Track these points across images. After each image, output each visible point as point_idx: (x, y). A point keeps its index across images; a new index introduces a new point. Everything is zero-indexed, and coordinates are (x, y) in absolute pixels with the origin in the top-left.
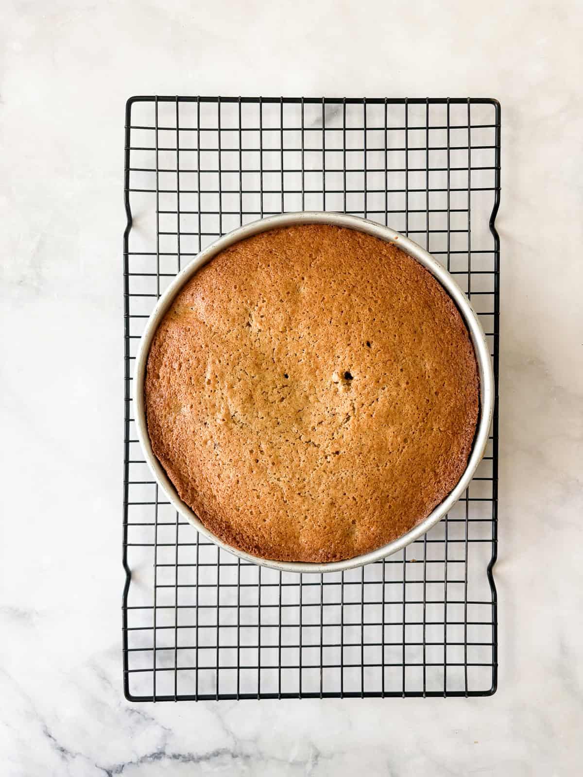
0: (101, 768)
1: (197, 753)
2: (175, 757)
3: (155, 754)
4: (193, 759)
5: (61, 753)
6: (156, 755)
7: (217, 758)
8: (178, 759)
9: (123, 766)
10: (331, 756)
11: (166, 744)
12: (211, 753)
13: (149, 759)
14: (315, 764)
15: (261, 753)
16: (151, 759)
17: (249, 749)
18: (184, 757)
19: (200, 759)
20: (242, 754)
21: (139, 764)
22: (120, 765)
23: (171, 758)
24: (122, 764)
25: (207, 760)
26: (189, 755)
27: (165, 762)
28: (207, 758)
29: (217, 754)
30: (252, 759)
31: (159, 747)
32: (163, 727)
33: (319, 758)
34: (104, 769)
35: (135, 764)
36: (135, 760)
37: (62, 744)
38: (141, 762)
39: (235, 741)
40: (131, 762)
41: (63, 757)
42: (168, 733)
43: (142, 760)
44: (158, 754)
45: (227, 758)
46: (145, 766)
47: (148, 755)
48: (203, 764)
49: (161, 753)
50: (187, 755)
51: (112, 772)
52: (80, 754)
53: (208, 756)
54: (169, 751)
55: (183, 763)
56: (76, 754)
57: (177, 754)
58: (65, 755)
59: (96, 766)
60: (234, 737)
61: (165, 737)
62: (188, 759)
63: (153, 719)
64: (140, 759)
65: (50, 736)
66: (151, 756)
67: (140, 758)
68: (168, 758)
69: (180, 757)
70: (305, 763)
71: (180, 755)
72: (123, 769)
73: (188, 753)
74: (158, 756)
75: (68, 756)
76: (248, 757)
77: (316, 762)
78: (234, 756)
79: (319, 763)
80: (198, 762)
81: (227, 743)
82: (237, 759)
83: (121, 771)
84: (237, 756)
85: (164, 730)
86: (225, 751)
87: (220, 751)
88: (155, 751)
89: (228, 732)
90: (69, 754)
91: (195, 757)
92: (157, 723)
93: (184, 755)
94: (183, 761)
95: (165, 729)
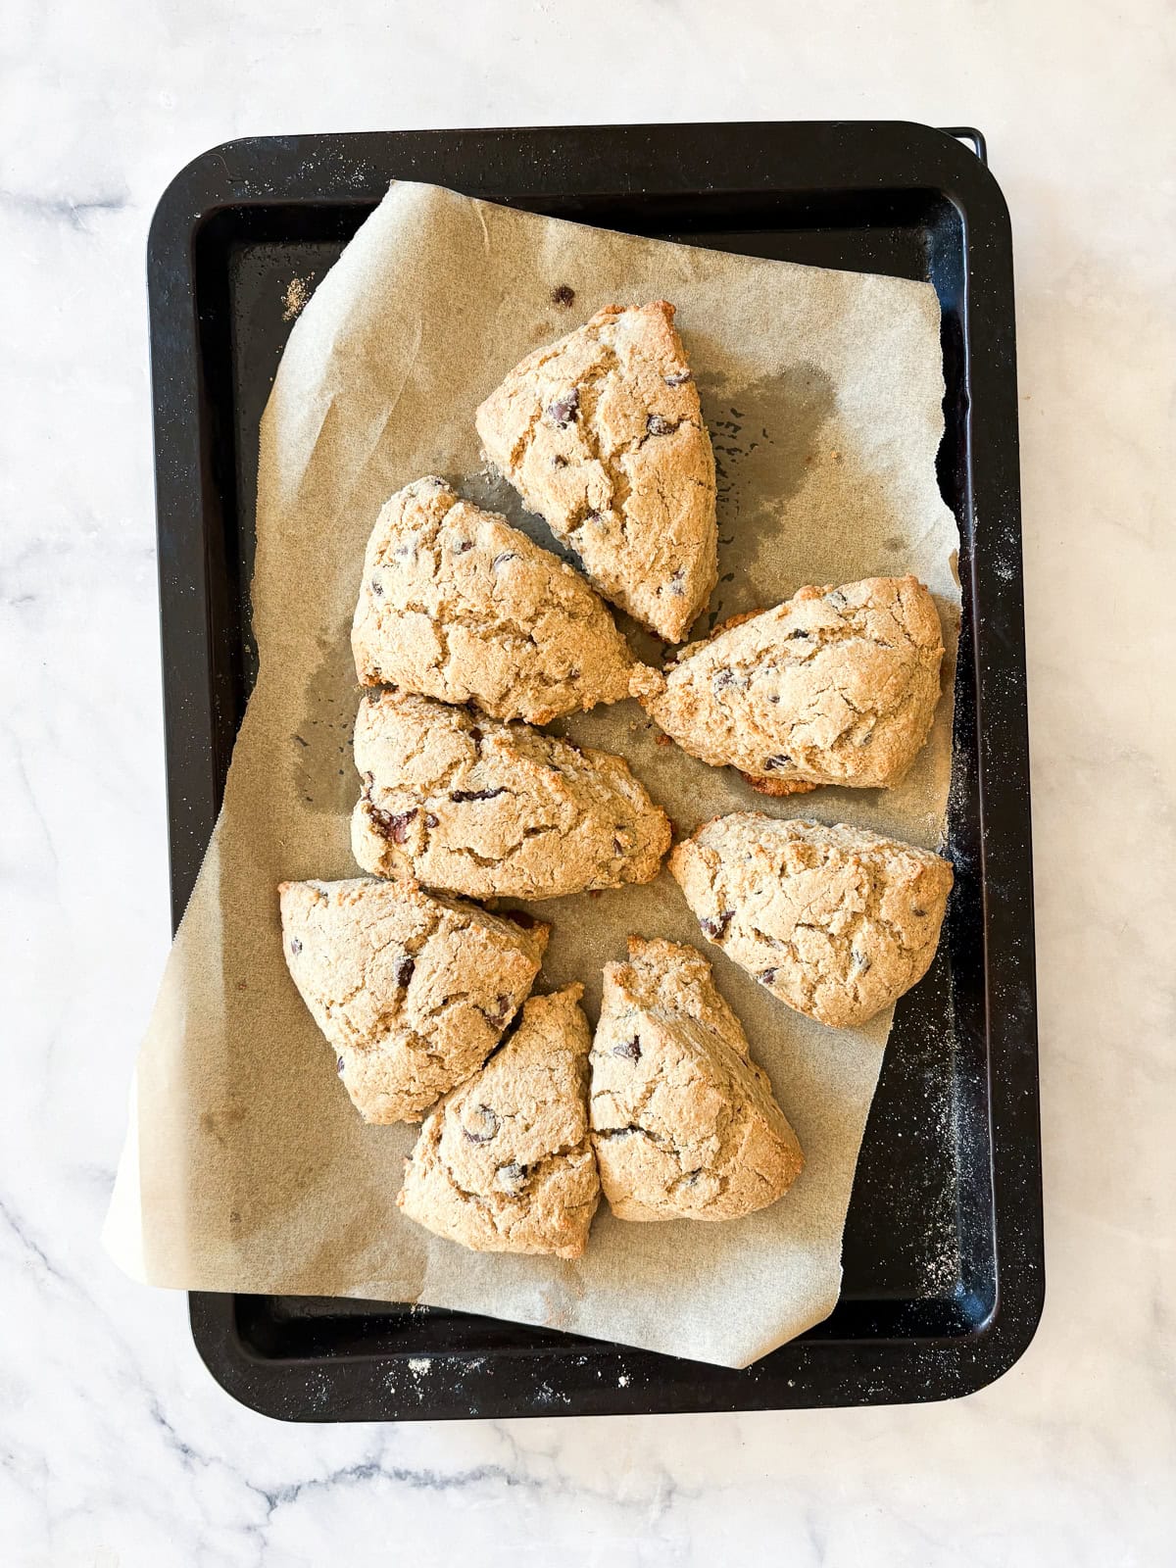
0: (257, 1490)
4: (433, 1482)
5: (183, 1456)
9: (299, 1488)
12: (469, 1472)
13: (349, 1476)
16: (354, 1477)
21: (331, 1484)
22: (293, 1486)
24: (299, 1484)
26: (427, 1472)
27: (381, 1484)
34: (264, 1493)
35: (320, 1485)
36: (321, 1478)
37: (184, 1439)
38: (334, 1481)
40: (315, 1481)
41: (186, 1463)
43: (336, 1478)
44: (367, 1468)
46: (341, 1490)
47: (349, 1470)
51: (277, 1497)
52: (219, 1460)
53: (462, 1479)
56: (211, 1459)
58: (189, 1459)
59: (247, 1484)
64: (332, 1477)
65: (163, 1422)
66: (354, 1471)
67: (332, 1473)
72: (299, 1493)
75: (195, 1463)
83: (294, 1498)
84: (517, 1482)
86: (497, 1471)
90: (197, 1458)
91: (438, 1478)
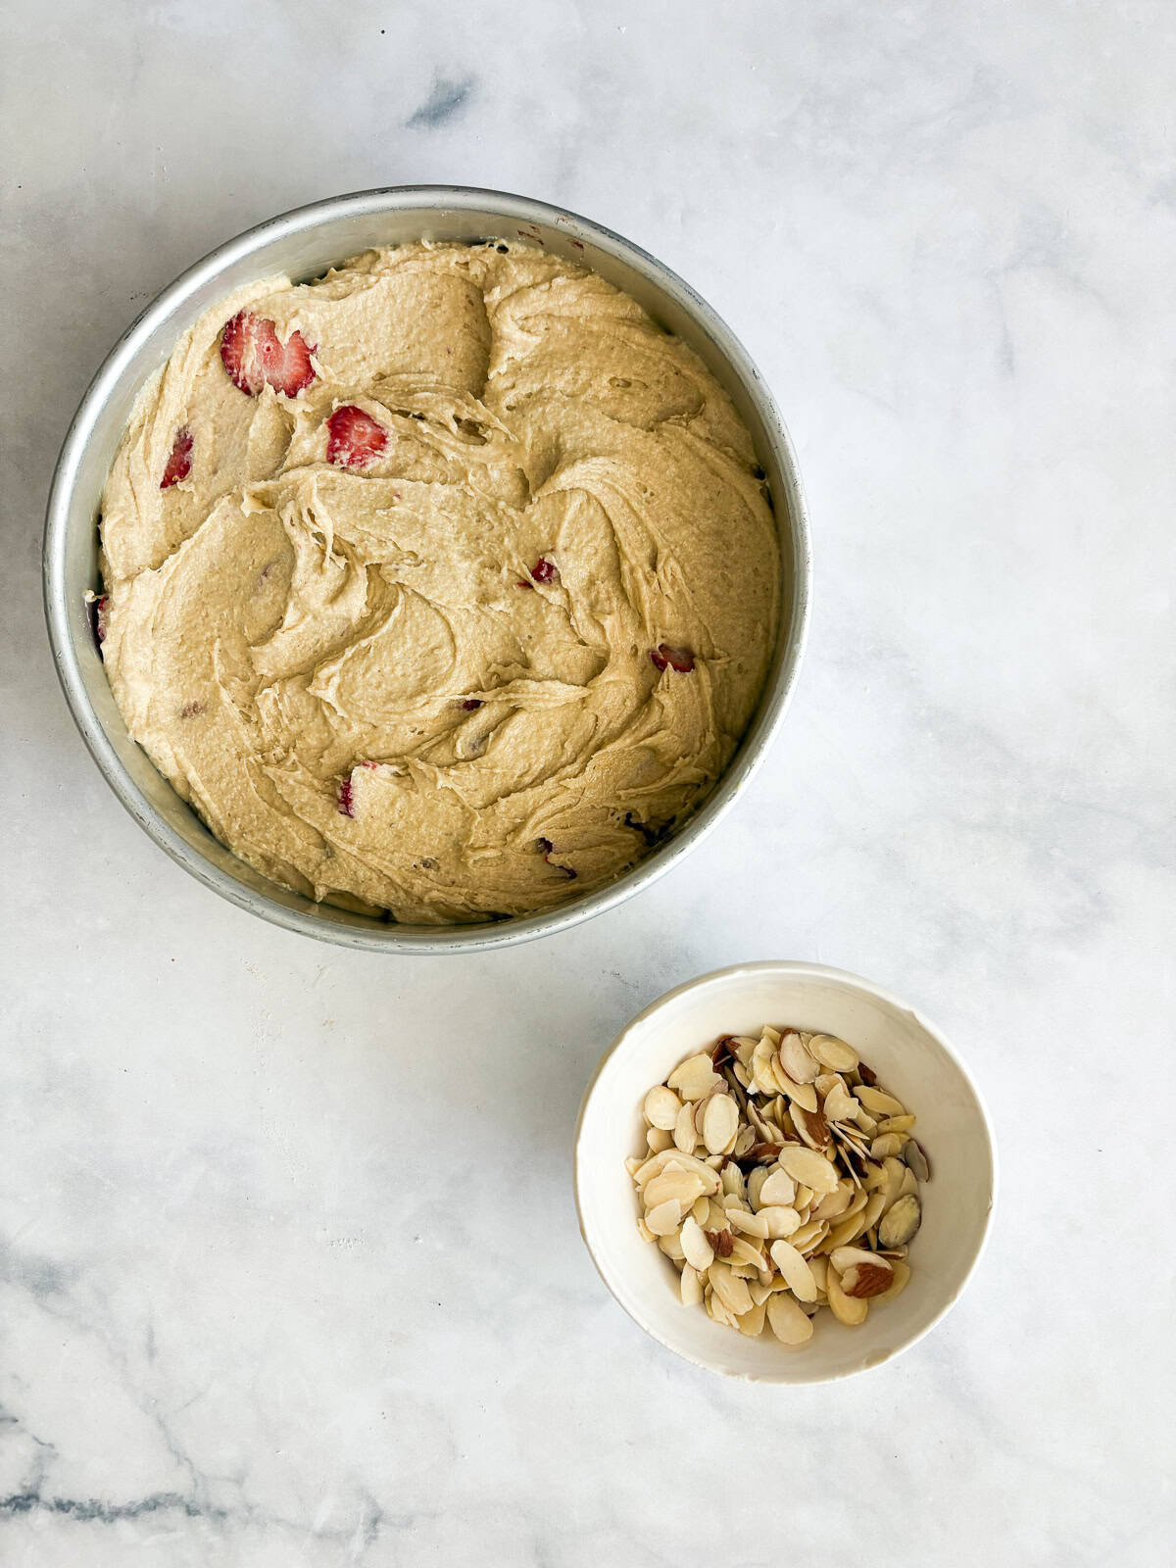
1: (109, 1502)
2: (62, 1506)
3: (15, 1498)
6: (20, 1500)
7: (153, 1514)
8: (67, 1512)
10: (408, 1522)
11: (41, 1477)
14: (371, 1538)
15: (250, 1509)
17: (225, 1496)
18: (81, 1508)
19: (116, 1514)
20: (208, 1507)
23: (51, 1509)
25: (131, 1518)
28: (131, 1513)
29: (153, 1504)
30: (231, 1520)
31: (25, 1483)
32: (36, 1439)
33: (380, 1526)
39: (195, 1480)
42: (46, 1453)
45: (177, 1515)
48: (123, 1525)
49: (29, 1497)
50: (87, 1505)
54: (48, 1493)
55: (77, 1521)
57: (65, 1501)
60: (192, 1469)
61: (40, 1461)
62: (90, 1511)
63: (16, 1421)
68: (46, 1508)
69: (71, 1510)
70: (350, 1534)
71: (71, 1503)
73: (91, 1500)
74: (23, 1502)
76: (222, 1514)
77: (374, 1534)
78: (191, 1512)
79: (381, 1535)
80: (112, 1521)
81: (178, 1482)
82: (197, 1517)
85: (40, 1446)
87: (160, 1501)
88: (18, 1492)
89: (181, 1458)
92: (23, 1431)
93: (81, 1504)
94: (78, 1518)
95: (43, 1444)
